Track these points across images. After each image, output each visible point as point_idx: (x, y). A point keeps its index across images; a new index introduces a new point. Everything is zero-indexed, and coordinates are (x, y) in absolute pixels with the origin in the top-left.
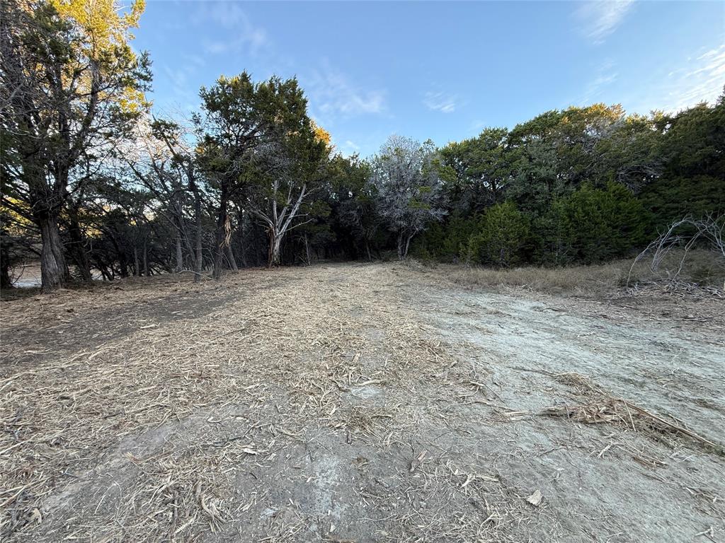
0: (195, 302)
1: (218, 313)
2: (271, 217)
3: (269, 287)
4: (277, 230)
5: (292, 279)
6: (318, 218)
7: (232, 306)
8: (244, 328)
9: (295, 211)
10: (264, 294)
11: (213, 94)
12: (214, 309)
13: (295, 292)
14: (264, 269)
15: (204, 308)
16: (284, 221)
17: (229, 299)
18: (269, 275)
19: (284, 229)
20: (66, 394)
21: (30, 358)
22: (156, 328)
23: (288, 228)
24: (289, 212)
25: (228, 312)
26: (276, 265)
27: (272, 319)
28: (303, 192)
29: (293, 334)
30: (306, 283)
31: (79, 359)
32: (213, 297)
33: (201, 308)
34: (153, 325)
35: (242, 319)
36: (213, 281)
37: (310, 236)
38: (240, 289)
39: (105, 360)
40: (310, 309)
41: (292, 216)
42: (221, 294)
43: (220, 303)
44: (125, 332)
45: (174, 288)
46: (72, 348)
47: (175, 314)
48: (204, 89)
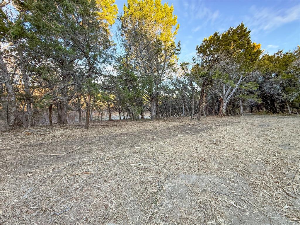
0: (193, 129)
1: (203, 134)
2: (222, 93)
3: (223, 125)
4: (225, 99)
5: (234, 122)
6: (249, 91)
7: (208, 132)
8: (215, 143)
9: (235, 89)
10: (221, 128)
11: (201, 46)
12: (201, 132)
13: (238, 129)
14: (217, 117)
15: (197, 131)
16: (229, 94)
17: (206, 129)
18: (220, 120)
19: (229, 98)
20: (163, 152)
21: (154, 139)
22: (182, 136)
23: (230, 98)
24: (232, 90)
25: (207, 134)
26: (224, 115)
27: (228, 141)
28: (241, 79)
29: (243, 151)
30: (243, 125)
31: (164, 142)
32: (199, 127)
33: (196, 131)
34: (181, 135)
35: (213, 139)
36: (197, 120)
37: (243, 101)
38: (210, 125)
39: (169, 144)
40: (249, 140)
41: (233, 92)
42: (203, 127)
43: (203, 130)
44: (174, 136)
45: (185, 122)
46: (162, 138)
47: (187, 132)
48: (197, 46)
